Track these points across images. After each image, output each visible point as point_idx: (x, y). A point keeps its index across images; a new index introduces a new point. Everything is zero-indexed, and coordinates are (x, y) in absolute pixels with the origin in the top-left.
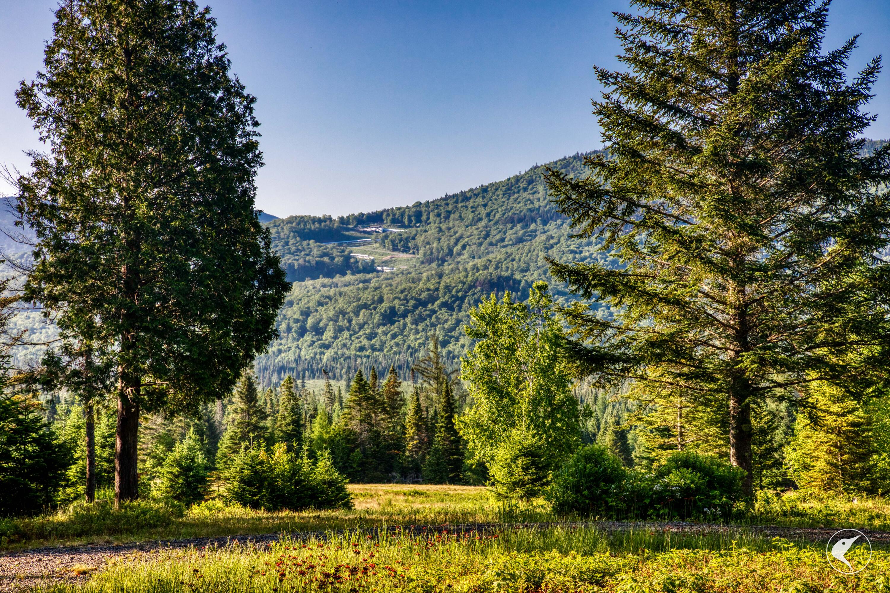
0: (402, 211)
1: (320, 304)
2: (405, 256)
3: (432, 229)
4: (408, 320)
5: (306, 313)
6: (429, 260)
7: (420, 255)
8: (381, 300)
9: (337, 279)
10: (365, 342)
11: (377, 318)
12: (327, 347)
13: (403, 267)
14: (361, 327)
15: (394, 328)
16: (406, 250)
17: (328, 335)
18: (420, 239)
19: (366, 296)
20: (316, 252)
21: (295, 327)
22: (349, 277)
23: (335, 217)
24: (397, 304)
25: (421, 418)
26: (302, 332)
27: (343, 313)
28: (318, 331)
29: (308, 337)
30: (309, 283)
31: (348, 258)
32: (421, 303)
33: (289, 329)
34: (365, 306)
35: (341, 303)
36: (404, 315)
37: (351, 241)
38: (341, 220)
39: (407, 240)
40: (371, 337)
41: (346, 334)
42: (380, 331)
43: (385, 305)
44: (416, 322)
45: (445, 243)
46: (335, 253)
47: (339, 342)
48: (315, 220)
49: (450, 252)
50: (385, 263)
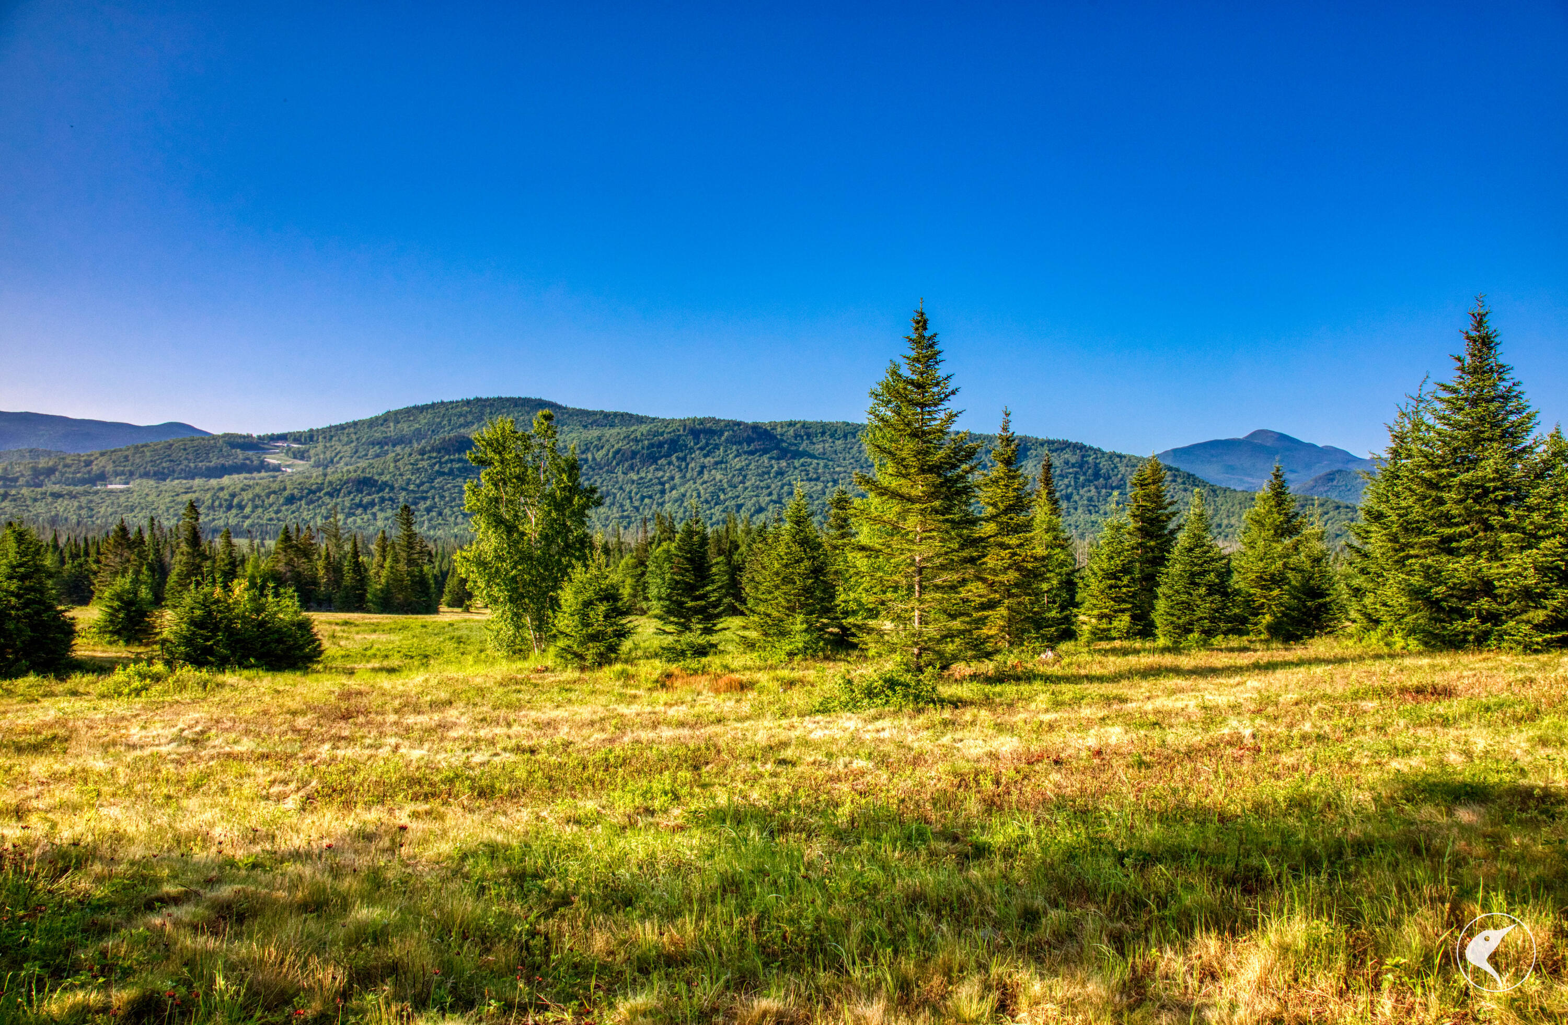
1: (243, 490)
2: (301, 462)
3: (320, 446)
4: (303, 502)
5: (233, 495)
6: (317, 465)
7: (312, 462)
8: (285, 489)
9: (255, 475)
10: (273, 515)
11: (282, 500)
13: (300, 469)
14: (271, 505)
15: (294, 507)
16: (302, 458)
17: (247, 510)
18: (312, 452)
19: (275, 486)
20: (241, 457)
21: (225, 504)
22: (263, 474)
23: (255, 435)
24: (296, 492)
26: (230, 508)
27: (259, 496)
28: (241, 507)
29: (234, 511)
30: (235, 476)
31: (263, 462)
32: (311, 492)
33: (221, 506)
34: (274, 492)
35: (257, 490)
36: (300, 499)
37: (265, 450)
38: (259, 437)
39: (303, 452)
46: (254, 458)
50: (288, 466)
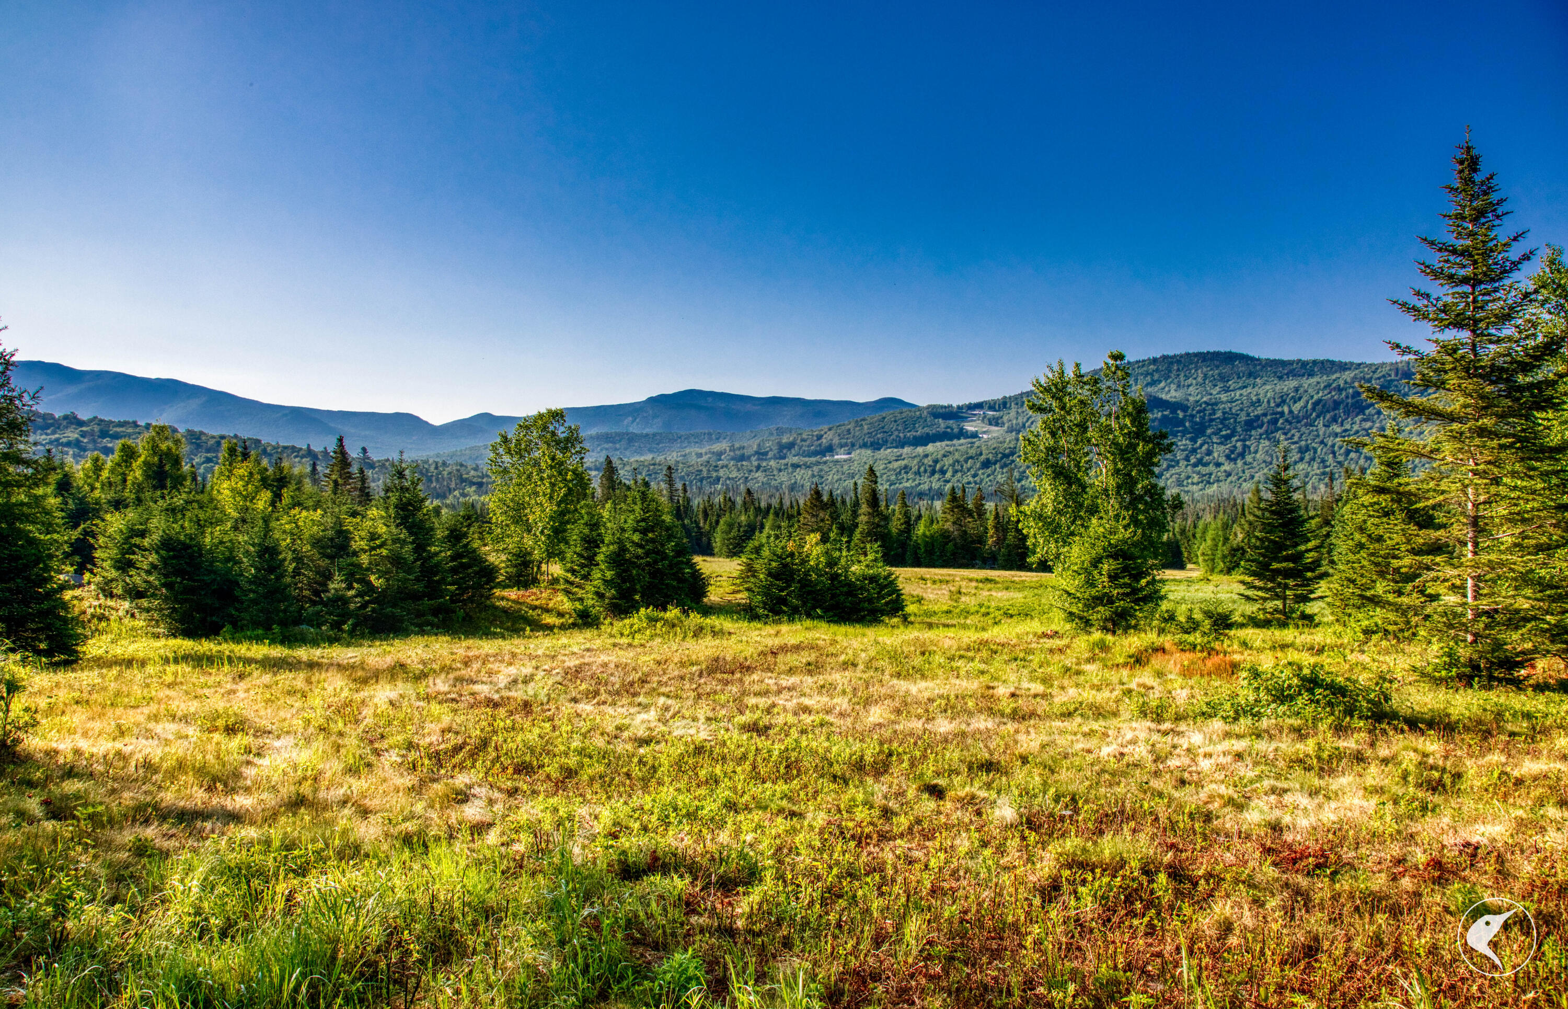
0: (995, 402)
1: (944, 456)
2: (996, 428)
3: (1013, 413)
4: (998, 466)
5: (936, 461)
6: (1010, 430)
7: (1005, 428)
8: (981, 454)
9: (955, 442)
10: (971, 479)
11: (978, 465)
12: (948, 481)
13: (995, 435)
14: (969, 470)
15: (989, 471)
16: (997, 425)
17: (948, 475)
18: (1005, 418)
19: (972, 452)
20: (943, 425)
21: (929, 469)
22: (962, 441)
23: (955, 405)
24: (990, 456)
25: (998, 523)
26: (933, 473)
27: (958, 461)
28: (943, 472)
29: (937, 476)
30: (938, 444)
31: (962, 429)
32: (1005, 456)
33: (925, 471)
34: (971, 458)
35: (957, 456)
36: (995, 463)
37: (964, 419)
38: (959, 407)
39: (998, 418)
40: (974, 476)
41: (959, 474)
42: (980, 472)
43: (983, 458)
44: (1002, 467)
45: (1020, 420)
46: (954, 426)
47: (955, 479)
48: (942, 407)
49: (1024, 426)
50: (984, 433)
